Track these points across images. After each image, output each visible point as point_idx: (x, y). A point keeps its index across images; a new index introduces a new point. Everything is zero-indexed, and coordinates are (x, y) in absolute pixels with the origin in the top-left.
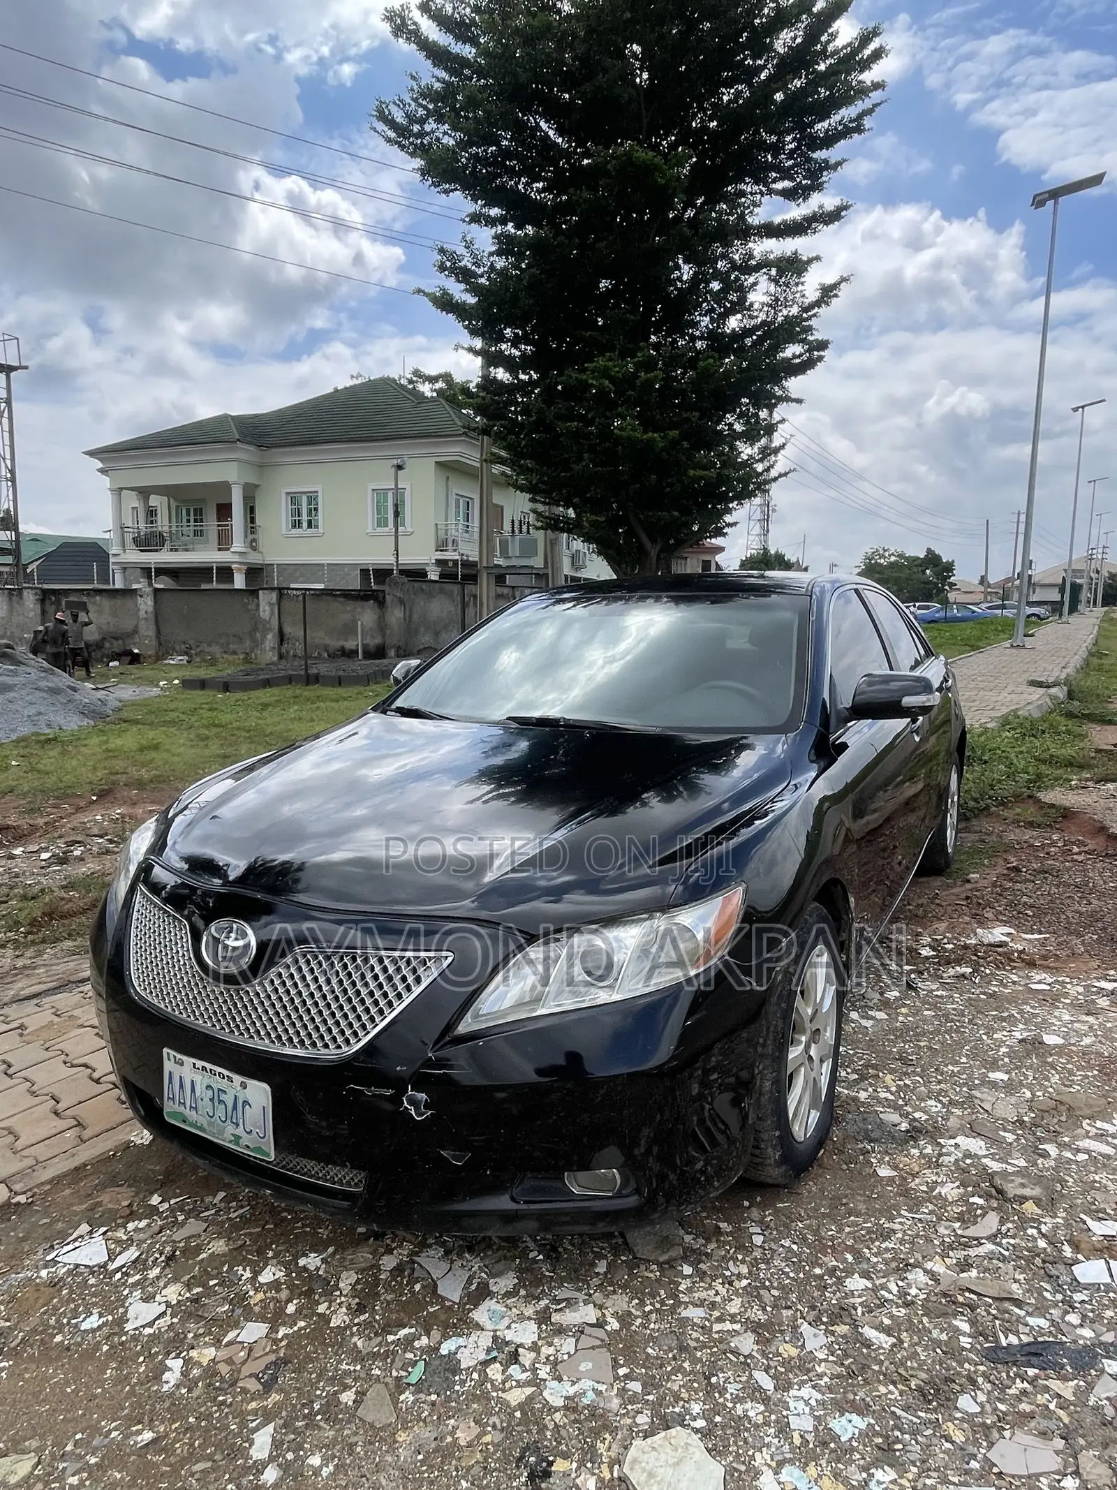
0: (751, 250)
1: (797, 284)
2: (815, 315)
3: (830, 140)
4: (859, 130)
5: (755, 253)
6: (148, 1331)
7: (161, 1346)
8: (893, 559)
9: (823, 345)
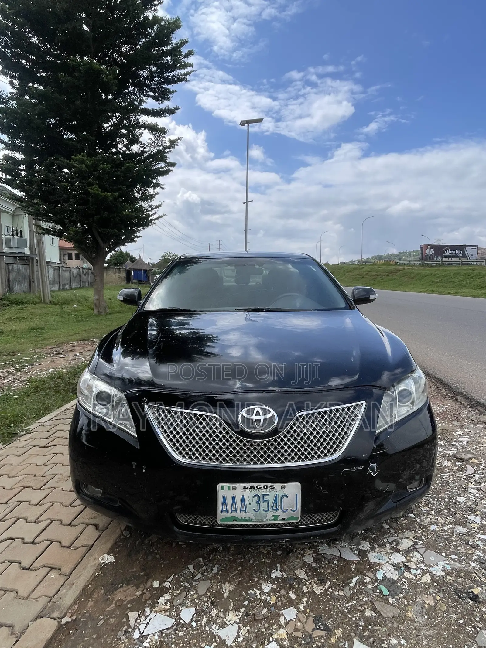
0: (138, 119)
1: (163, 137)
2: (170, 151)
3: (172, 81)
4: (185, 80)
5: (140, 121)
6: (240, 639)
7: (256, 642)
8: (174, 257)
9: (173, 165)
